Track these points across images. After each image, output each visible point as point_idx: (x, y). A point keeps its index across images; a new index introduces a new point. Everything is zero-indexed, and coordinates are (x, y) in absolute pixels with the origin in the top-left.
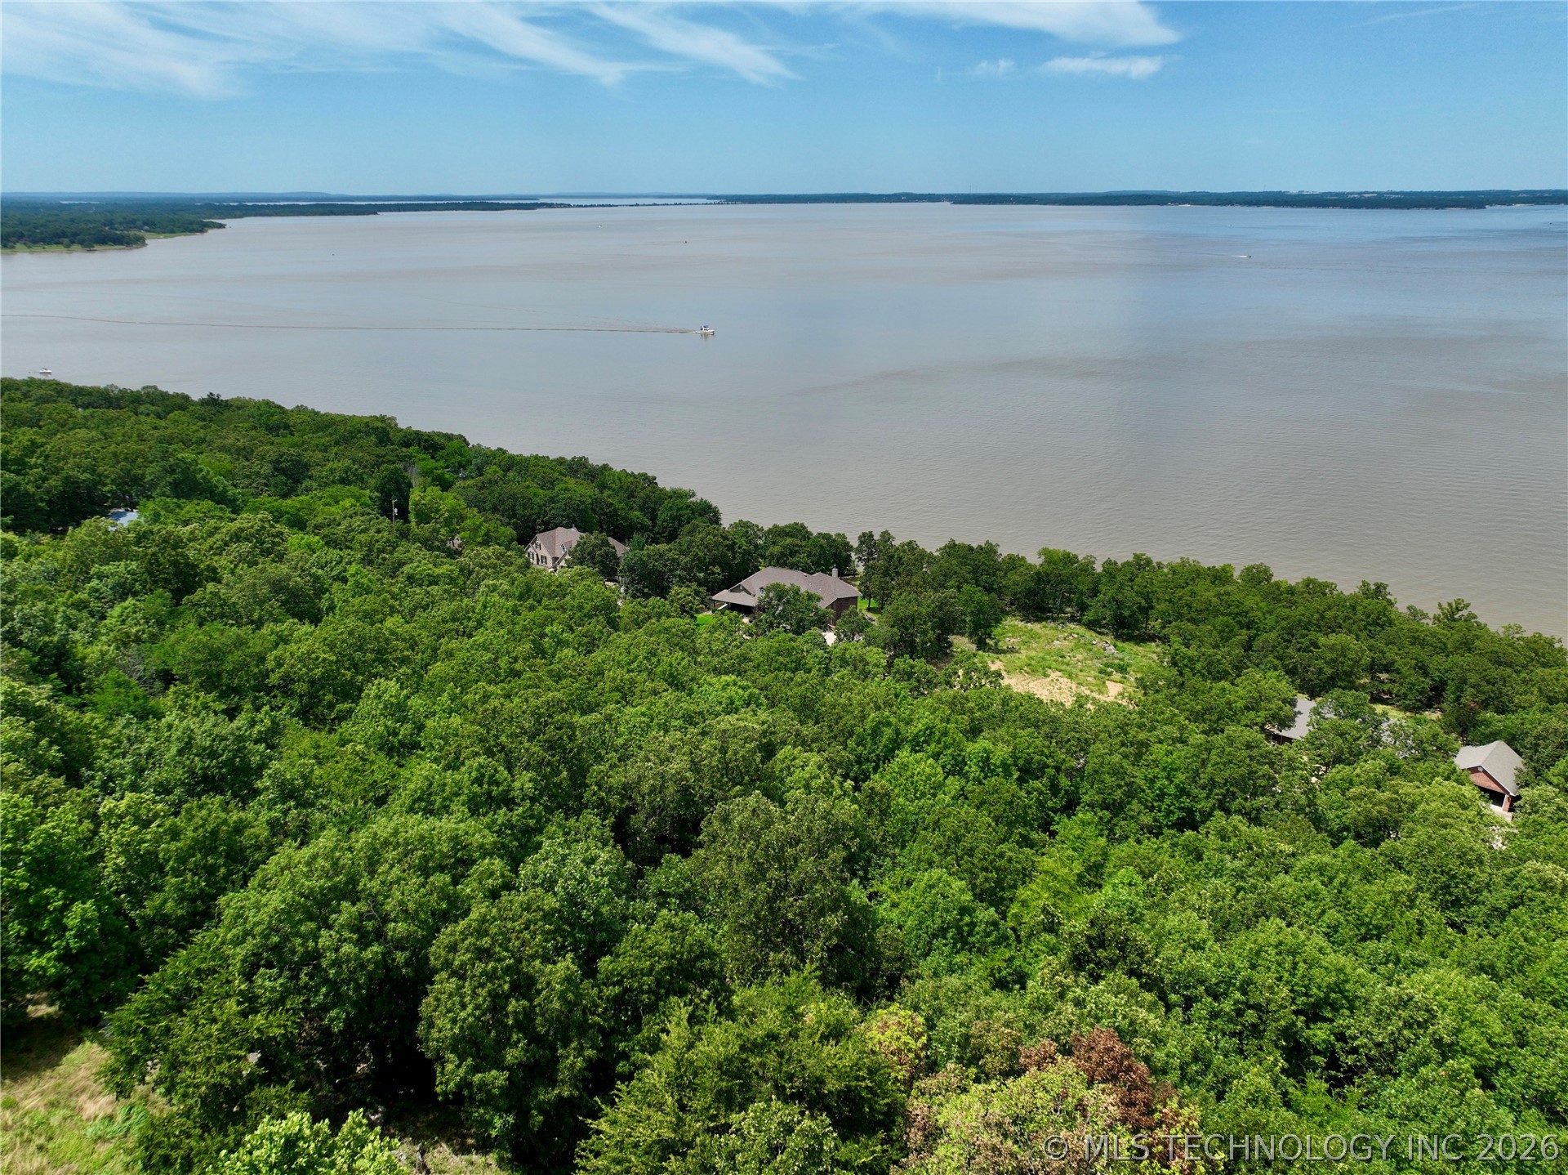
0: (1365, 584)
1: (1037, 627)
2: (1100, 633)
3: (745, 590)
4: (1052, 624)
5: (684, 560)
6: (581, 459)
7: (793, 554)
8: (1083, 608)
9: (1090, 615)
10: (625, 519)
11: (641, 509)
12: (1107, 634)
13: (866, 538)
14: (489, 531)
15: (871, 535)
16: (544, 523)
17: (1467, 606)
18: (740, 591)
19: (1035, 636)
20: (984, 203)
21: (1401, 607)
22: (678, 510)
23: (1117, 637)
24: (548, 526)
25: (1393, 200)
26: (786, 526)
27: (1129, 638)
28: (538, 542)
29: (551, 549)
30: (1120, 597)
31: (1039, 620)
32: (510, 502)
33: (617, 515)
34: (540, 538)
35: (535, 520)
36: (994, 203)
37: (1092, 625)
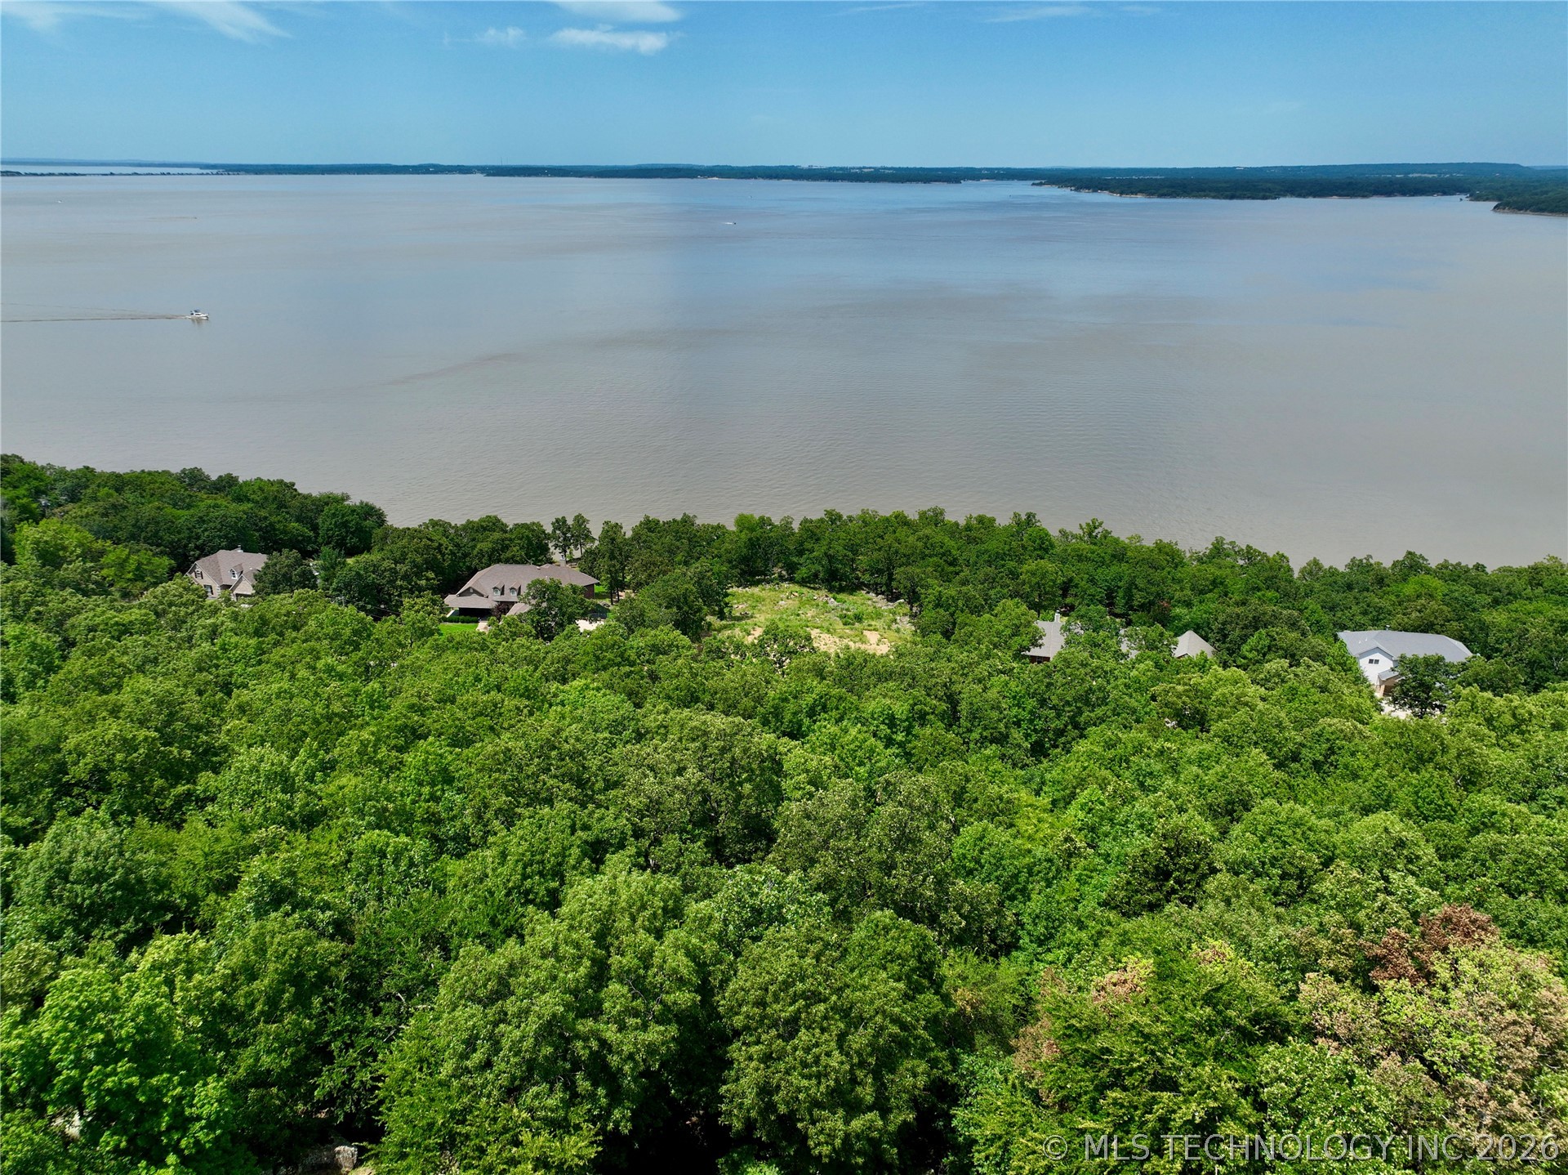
0: (1016, 515)
1: (756, 590)
2: (814, 588)
3: (476, 592)
4: (768, 586)
5: (402, 568)
6: (192, 470)
7: (505, 548)
8: (792, 568)
9: (803, 572)
10: (285, 532)
11: (298, 520)
12: (819, 589)
13: (560, 524)
14: (140, 564)
15: (564, 520)
16: (197, 547)
17: (1100, 524)
18: (470, 594)
19: (760, 600)
20: (519, 175)
21: (1054, 533)
22: (343, 516)
23: (831, 590)
24: (206, 551)
25: (888, 174)
26: (482, 520)
27: (841, 590)
28: (198, 570)
29: (216, 575)
30: (831, 552)
31: (756, 583)
32: (151, 527)
33: (275, 530)
34: (200, 565)
35: (186, 546)
36: (529, 175)
37: (803, 583)
